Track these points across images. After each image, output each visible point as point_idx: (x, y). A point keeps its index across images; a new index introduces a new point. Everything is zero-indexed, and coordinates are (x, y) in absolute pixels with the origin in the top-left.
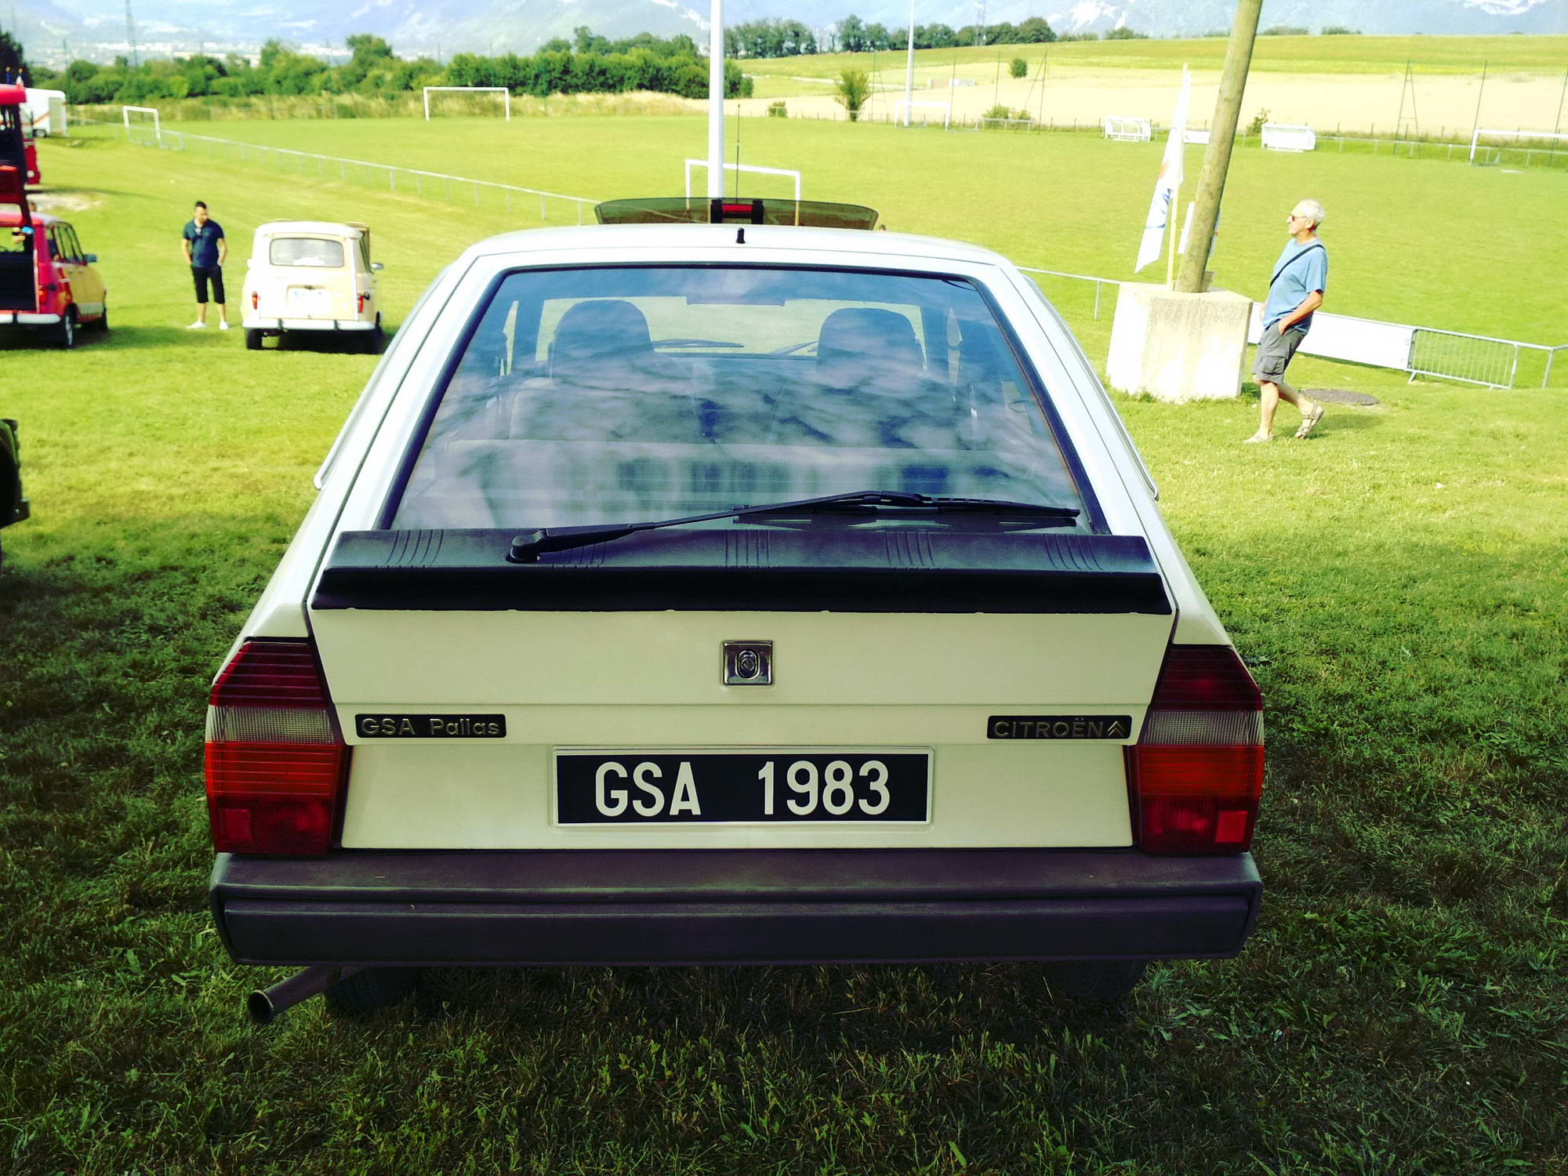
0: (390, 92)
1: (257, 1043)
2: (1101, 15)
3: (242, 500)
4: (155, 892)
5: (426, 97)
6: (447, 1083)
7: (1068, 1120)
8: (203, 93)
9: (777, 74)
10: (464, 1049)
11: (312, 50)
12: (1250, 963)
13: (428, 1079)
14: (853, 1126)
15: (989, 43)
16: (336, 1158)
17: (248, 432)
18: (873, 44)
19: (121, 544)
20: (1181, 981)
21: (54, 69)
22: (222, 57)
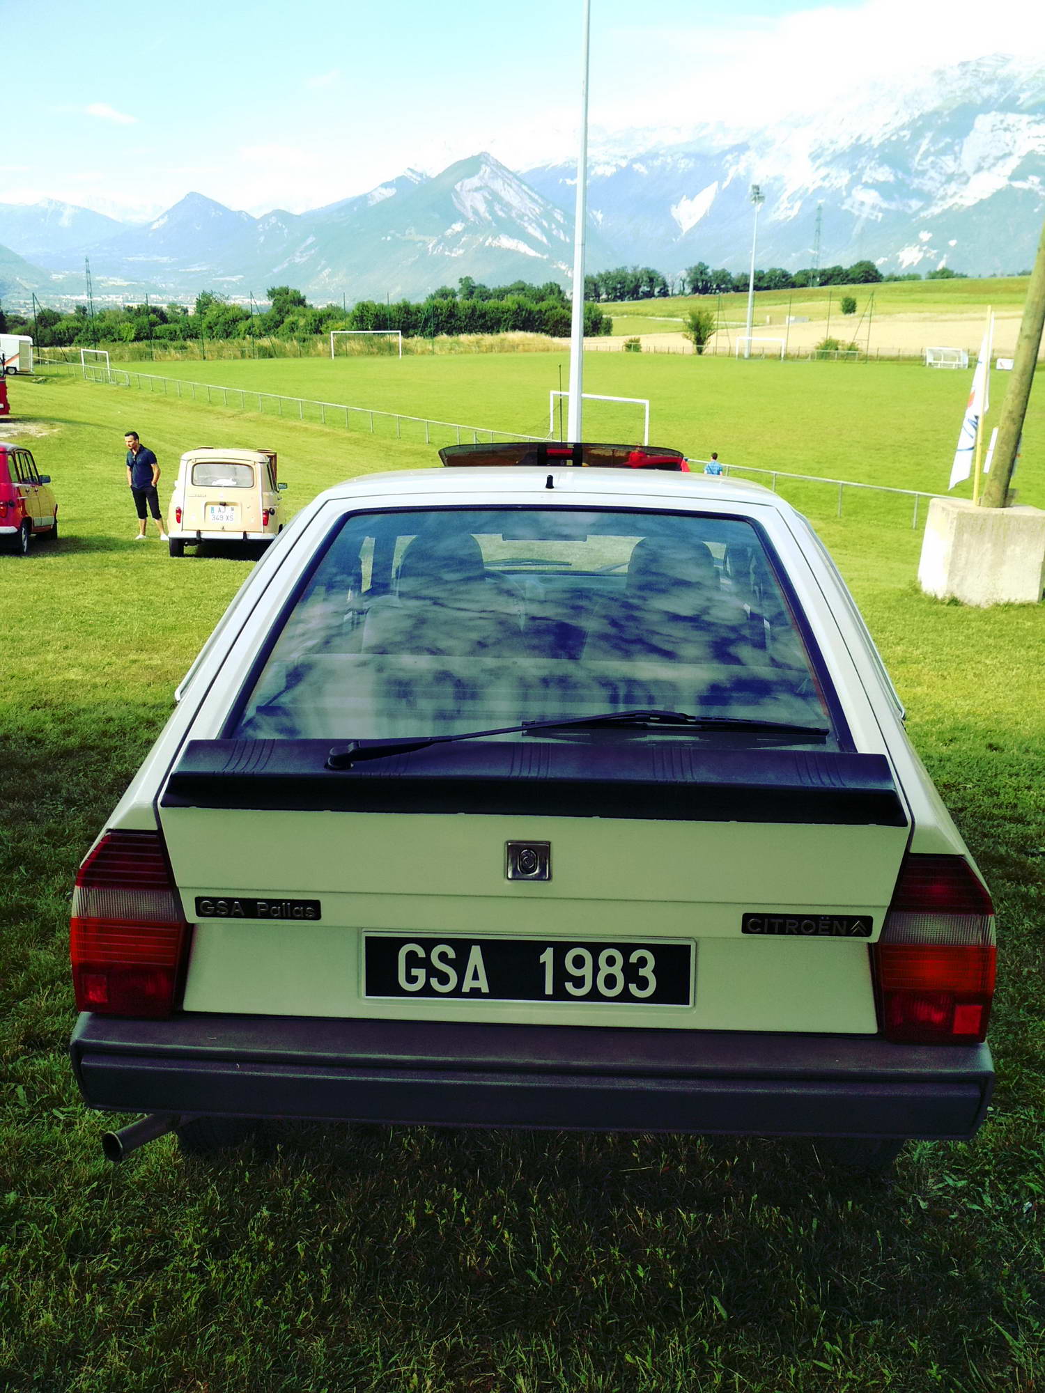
0: (302, 335)
1: (118, 1174)
2: (924, 257)
3: (153, 689)
4: (46, 1035)
5: (332, 339)
6: (275, 1218)
7: (824, 1280)
8: (147, 338)
9: (634, 314)
10: (292, 1189)
11: (239, 301)
12: (1007, 1139)
13: (259, 1214)
14: (627, 1277)
15: (822, 285)
16: (175, 1281)
17: (164, 629)
18: (718, 287)
19: (49, 726)
20: (941, 1153)
21: (25, 317)
22: (164, 307)
